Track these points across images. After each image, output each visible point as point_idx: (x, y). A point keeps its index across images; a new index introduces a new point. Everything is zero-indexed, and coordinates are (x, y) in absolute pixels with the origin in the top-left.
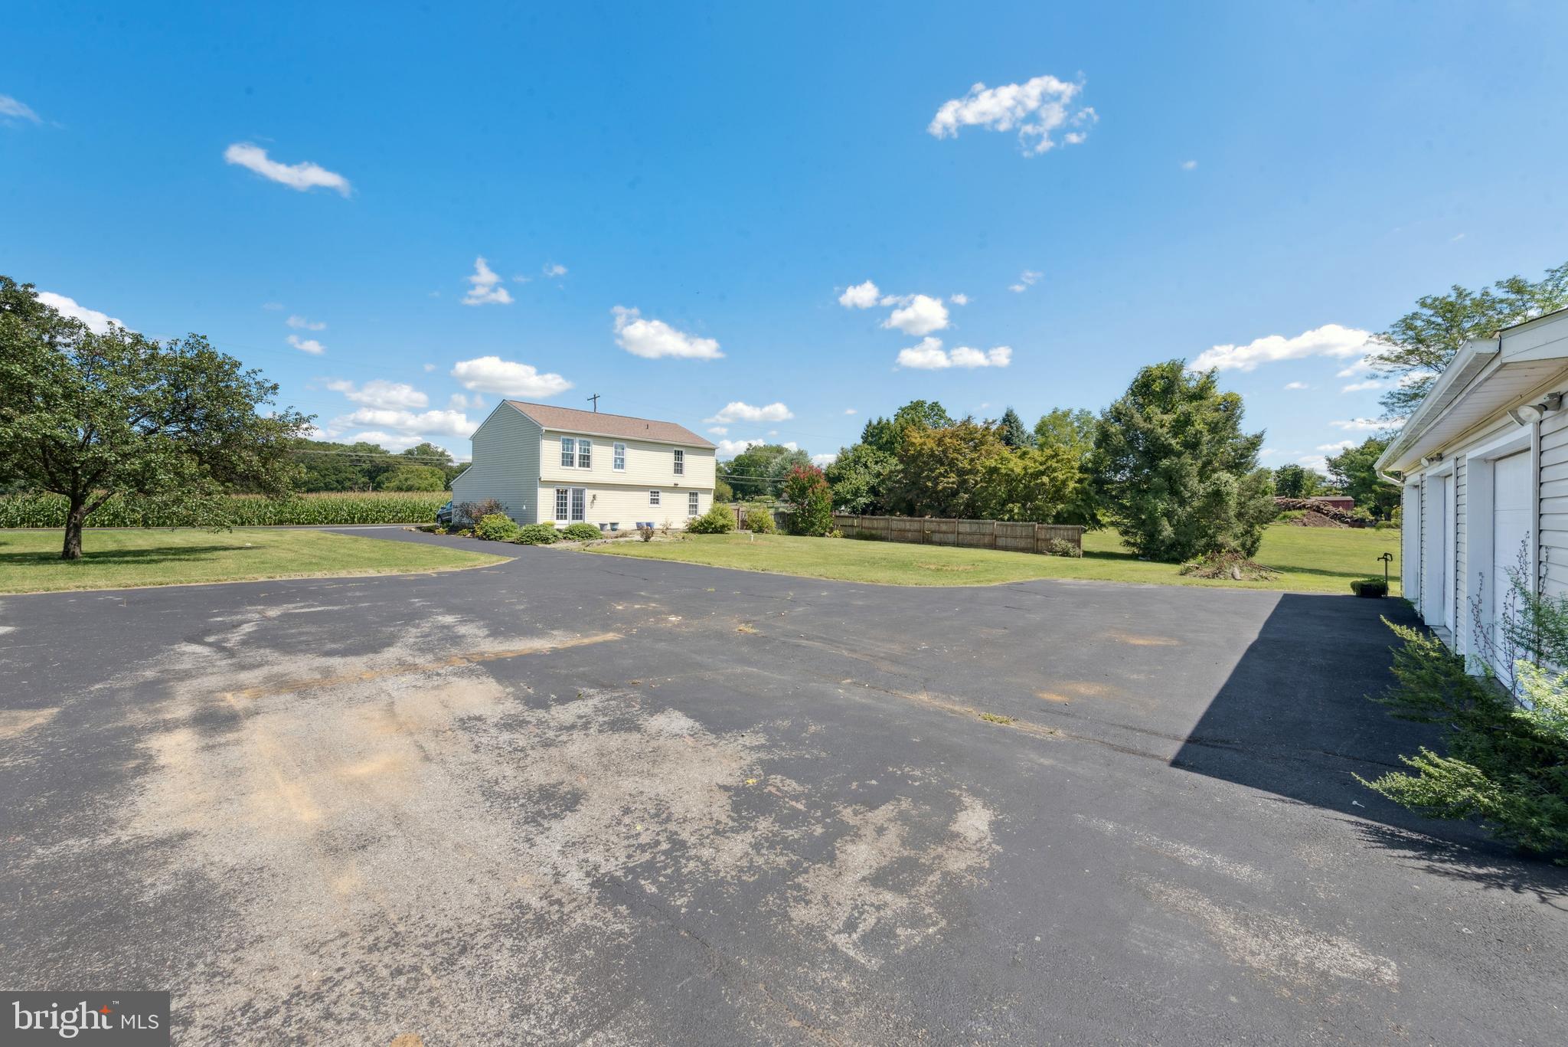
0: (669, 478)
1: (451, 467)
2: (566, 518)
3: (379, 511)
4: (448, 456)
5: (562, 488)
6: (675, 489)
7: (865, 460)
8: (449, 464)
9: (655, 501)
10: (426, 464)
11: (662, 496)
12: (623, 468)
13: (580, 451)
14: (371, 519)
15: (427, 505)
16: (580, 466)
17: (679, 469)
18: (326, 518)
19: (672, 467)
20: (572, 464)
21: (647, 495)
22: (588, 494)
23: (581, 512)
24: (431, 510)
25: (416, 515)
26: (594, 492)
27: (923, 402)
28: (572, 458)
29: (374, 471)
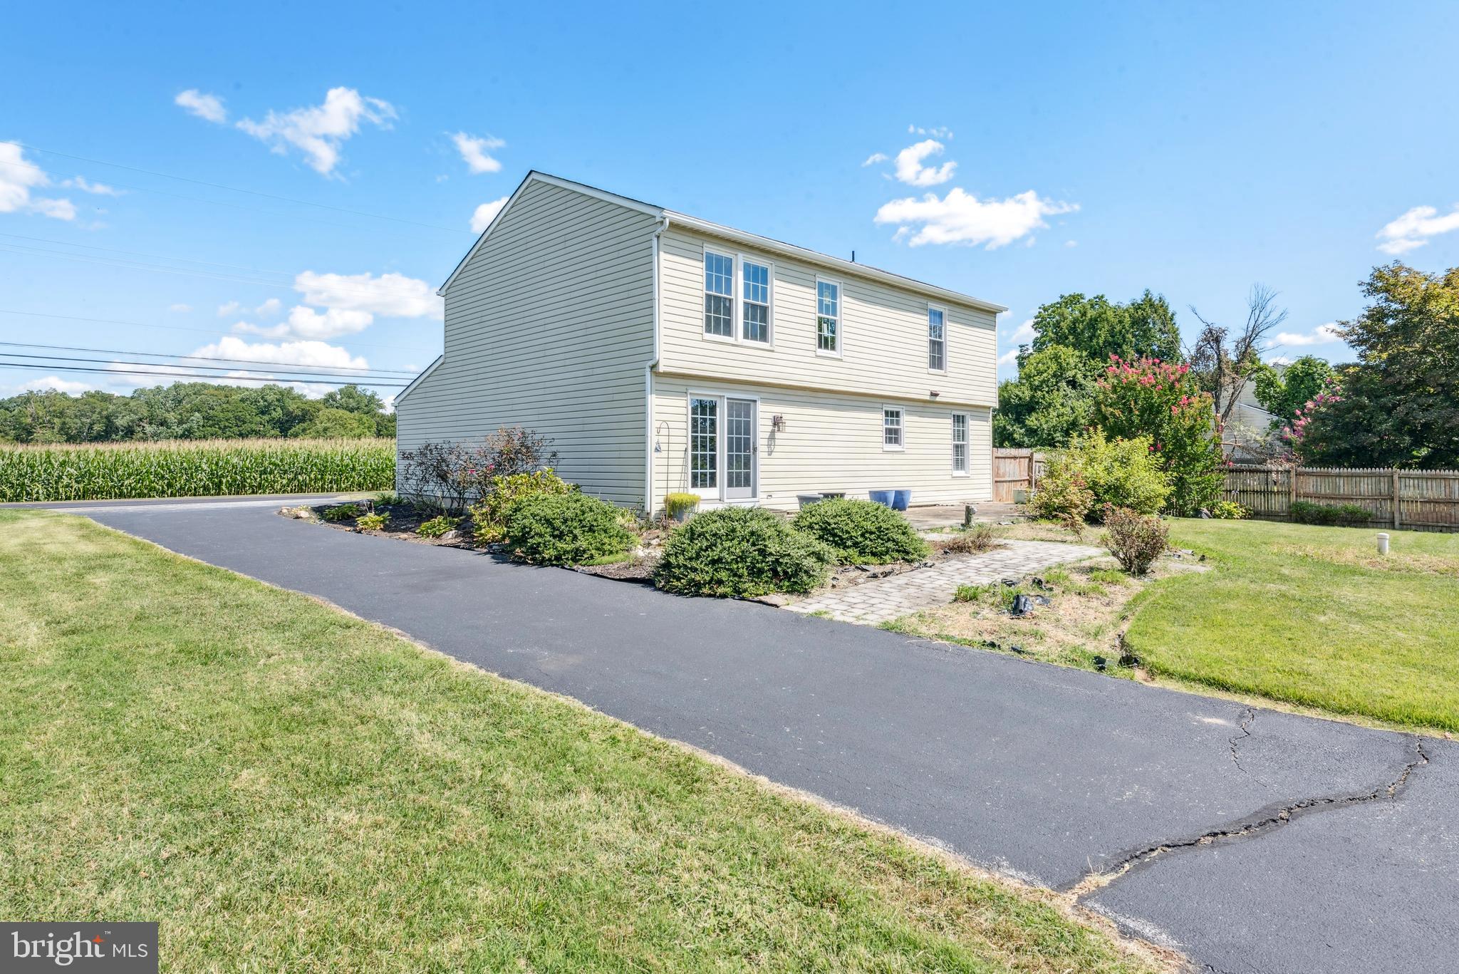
0: (919, 382)
1: (383, 416)
2: (713, 484)
3: (265, 472)
4: (379, 400)
5: (707, 394)
6: (930, 405)
7: (1073, 373)
8: (381, 411)
9: (893, 436)
10: (352, 410)
11: (908, 422)
12: (833, 348)
13: (746, 295)
14: (251, 486)
15: (346, 461)
16: (746, 336)
17: (937, 356)
18: (170, 485)
19: (925, 351)
20: (727, 329)
21: (876, 421)
22: (764, 413)
23: (747, 465)
24: (353, 469)
25: (328, 477)
26: (777, 409)
27: (1081, 296)
28: (728, 311)
29: (287, 421)
